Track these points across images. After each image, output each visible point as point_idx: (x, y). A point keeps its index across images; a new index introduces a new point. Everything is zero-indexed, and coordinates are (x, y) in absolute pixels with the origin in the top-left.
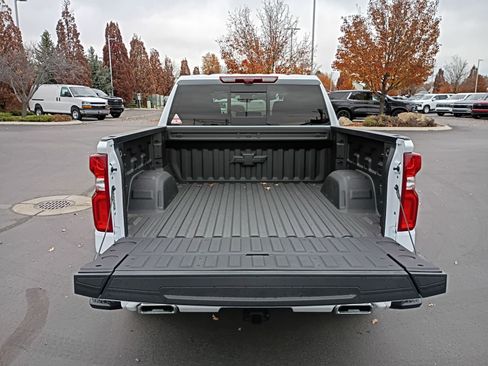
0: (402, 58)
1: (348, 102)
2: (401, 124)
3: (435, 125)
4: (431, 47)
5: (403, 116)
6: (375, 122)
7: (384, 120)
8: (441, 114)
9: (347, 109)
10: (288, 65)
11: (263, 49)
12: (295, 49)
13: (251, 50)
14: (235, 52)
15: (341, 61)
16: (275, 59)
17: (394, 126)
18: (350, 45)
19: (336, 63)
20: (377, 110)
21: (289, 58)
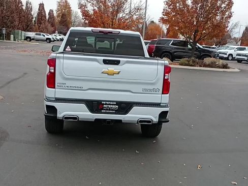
0: (208, 19)
1: (170, 47)
2: (205, 66)
3: (229, 68)
4: (227, 13)
5: (208, 60)
6: (187, 62)
7: (194, 62)
8: (239, 61)
9: (169, 52)
10: (127, 17)
11: (109, 4)
12: (133, 7)
13: (100, 4)
14: (89, 5)
15: (165, 17)
16: (118, 12)
17: (200, 66)
18: (171, 7)
19: (162, 19)
20: (190, 55)
21: (128, 12)
